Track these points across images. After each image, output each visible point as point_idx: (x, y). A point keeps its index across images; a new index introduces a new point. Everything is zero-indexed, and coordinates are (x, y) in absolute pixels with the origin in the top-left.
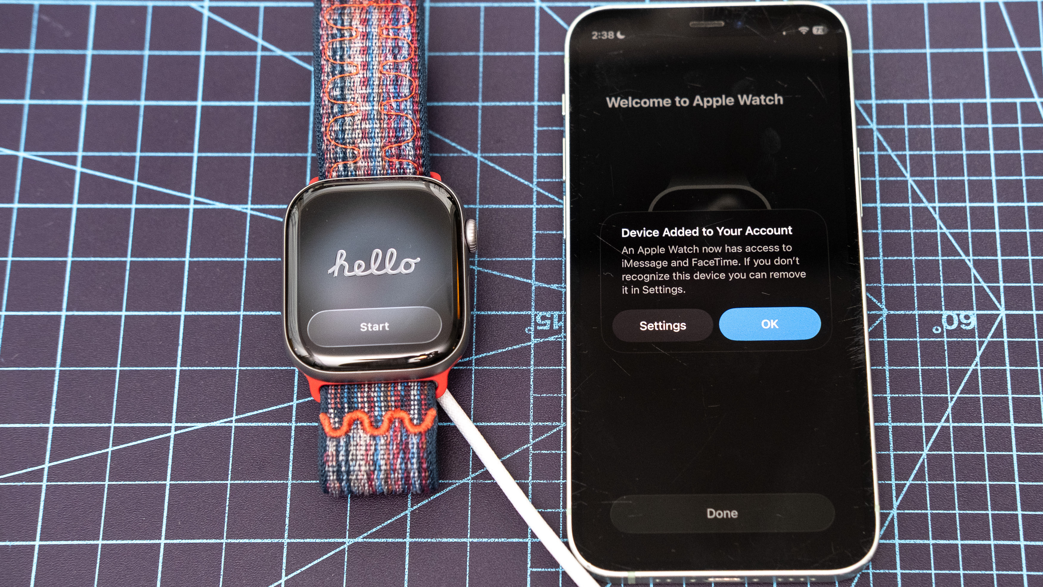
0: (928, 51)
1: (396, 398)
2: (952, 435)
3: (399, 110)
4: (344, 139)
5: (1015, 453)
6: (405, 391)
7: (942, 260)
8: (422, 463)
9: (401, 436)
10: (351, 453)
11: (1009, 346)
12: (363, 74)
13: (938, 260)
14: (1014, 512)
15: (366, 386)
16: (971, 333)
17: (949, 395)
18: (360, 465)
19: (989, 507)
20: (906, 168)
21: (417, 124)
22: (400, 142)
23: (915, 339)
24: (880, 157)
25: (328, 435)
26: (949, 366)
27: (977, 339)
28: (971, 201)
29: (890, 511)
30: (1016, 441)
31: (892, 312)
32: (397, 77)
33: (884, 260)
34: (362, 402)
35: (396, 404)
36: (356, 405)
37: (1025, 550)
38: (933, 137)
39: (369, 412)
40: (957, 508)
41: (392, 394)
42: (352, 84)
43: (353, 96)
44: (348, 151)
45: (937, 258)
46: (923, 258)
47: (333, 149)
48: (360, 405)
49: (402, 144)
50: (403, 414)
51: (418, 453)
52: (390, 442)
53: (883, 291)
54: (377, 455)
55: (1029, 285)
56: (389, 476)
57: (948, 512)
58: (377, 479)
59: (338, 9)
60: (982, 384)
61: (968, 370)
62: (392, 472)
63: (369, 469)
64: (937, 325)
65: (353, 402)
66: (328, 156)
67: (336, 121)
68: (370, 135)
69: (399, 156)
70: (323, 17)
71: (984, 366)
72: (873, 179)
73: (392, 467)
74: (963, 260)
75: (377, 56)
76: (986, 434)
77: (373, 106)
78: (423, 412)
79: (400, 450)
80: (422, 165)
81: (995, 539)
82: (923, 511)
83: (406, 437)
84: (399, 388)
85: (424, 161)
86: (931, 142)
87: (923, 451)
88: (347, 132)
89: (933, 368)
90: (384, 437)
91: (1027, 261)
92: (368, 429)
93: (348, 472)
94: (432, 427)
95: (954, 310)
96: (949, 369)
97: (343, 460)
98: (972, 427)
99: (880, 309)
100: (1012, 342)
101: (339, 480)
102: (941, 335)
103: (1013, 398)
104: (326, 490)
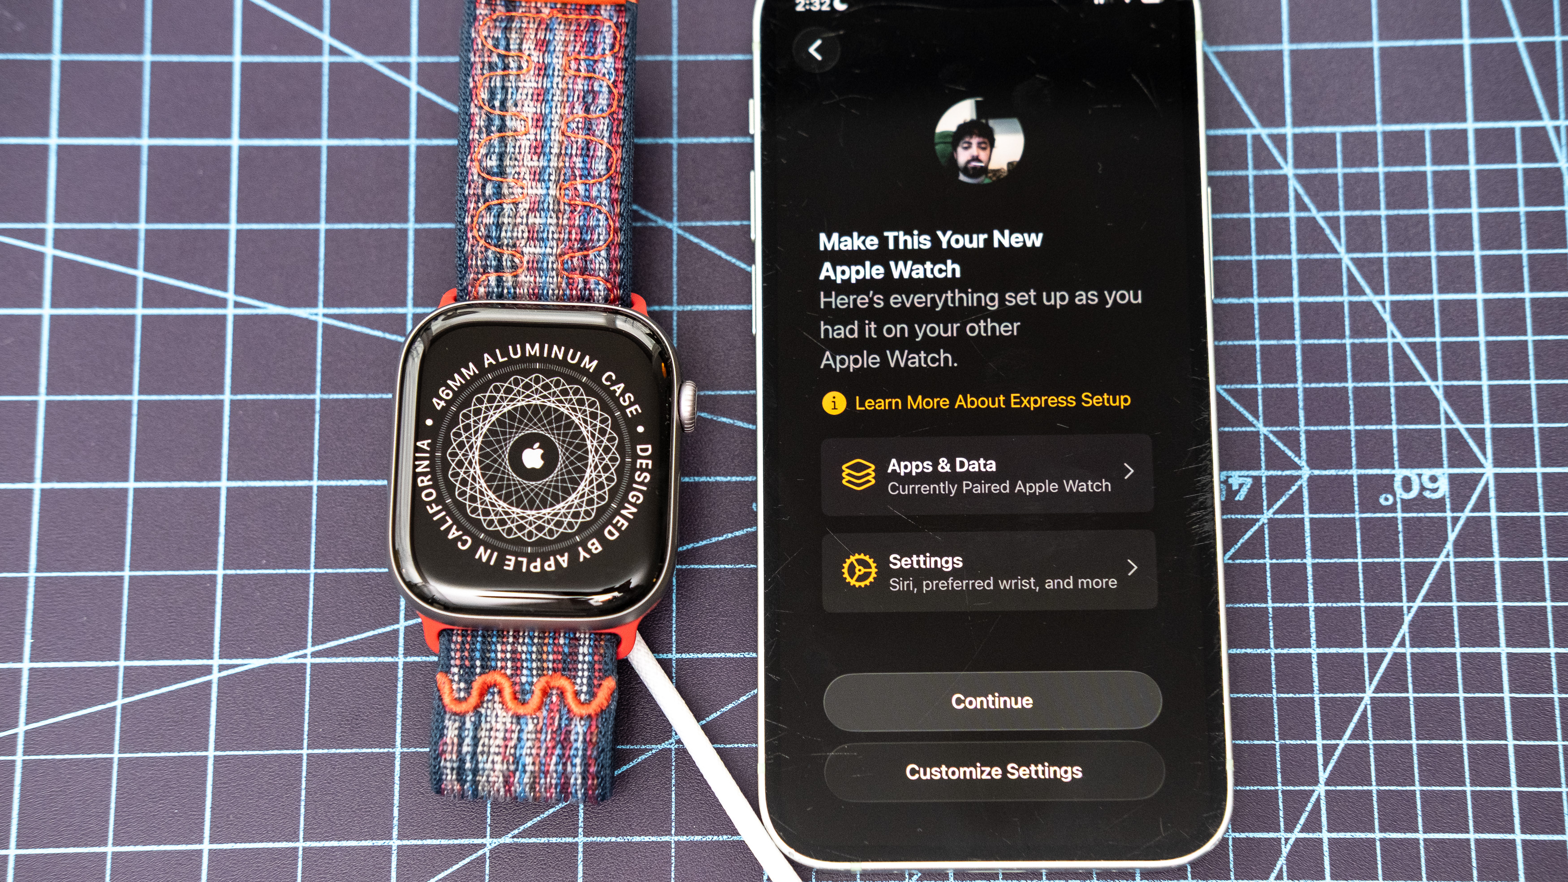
0: (1376, 44)
1: (555, 657)
2: (1409, 668)
3: (588, 197)
4: (499, 238)
5: (1507, 695)
6: (570, 646)
7: (1396, 388)
8: (589, 765)
9: (560, 719)
10: (481, 742)
11: (1498, 525)
12: (536, 134)
13: (1388, 388)
14: (1506, 789)
15: (511, 633)
16: (1439, 505)
17: (1405, 604)
18: (493, 762)
19: (1467, 781)
20: (1339, 239)
21: (614, 222)
22: (587, 249)
23: (1352, 515)
24: (1299, 220)
25: (447, 709)
26: (1405, 557)
27: (1449, 514)
28: (1441, 290)
29: (1315, 788)
30: (1510, 675)
31: (1317, 472)
32: (588, 143)
33: (1305, 390)
34: (502, 660)
35: (555, 665)
36: (493, 664)
37: (1524, 848)
38: (1382, 187)
39: (512, 675)
40: (1417, 783)
41: (550, 649)
42: (517, 150)
43: (517, 169)
44: (505, 257)
45: (1386, 384)
46: (1366, 384)
47: (482, 252)
48: (499, 664)
49: (590, 252)
50: (564, 683)
51: (585, 750)
52: (542, 729)
53: (1303, 438)
54: (522, 748)
55: (1530, 425)
56: (537, 780)
57: (1404, 789)
59: (501, 20)
60: (1456, 584)
61: (1434, 563)
62: (542, 775)
63: (508, 769)
64: (1387, 492)
65: (489, 659)
66: (474, 262)
67: (489, 209)
68: (541, 235)
69: (584, 271)
70: (477, 32)
71: (1459, 557)
72: (1287, 257)
74: (1428, 387)
75: (559, 105)
76: (1462, 664)
77: (548, 188)
78: (596, 682)
79: (558, 742)
80: (620, 286)
81: (1476, 831)
82: (1365, 788)
83: (567, 722)
84: (562, 641)
85: (622, 280)
86: (1379, 196)
87: (1365, 692)
88: (504, 228)
89: (1380, 560)
90: (533, 719)
91: (1529, 387)
92: (510, 704)
93: (475, 771)
94: (608, 707)
95: (1413, 467)
96: (1406, 563)
97: (468, 752)
98: (1441, 654)
99: (1298, 468)
100: (1504, 517)
101: (461, 781)
102: (1393, 508)
103: (1505, 608)
104: (439, 793)
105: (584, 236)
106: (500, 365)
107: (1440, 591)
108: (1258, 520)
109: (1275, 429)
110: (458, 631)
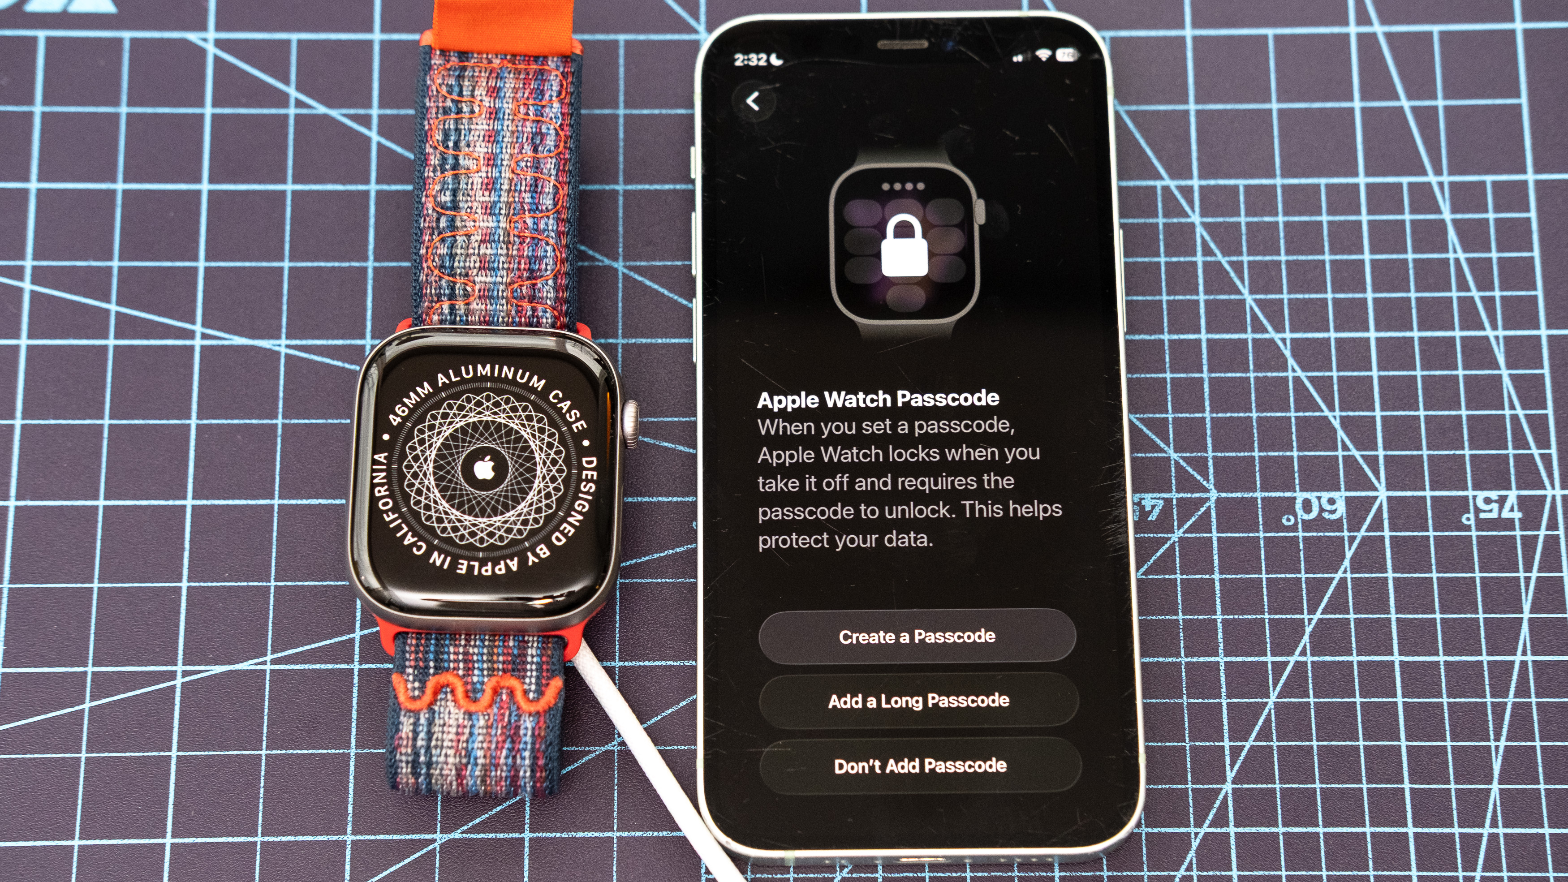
0: (1275, 106)
1: (505, 658)
2: (1310, 675)
3: (536, 230)
4: (452, 268)
5: (1400, 700)
6: (519, 648)
7: (1296, 418)
8: (538, 758)
9: (510, 715)
10: (435, 737)
11: (1391, 544)
12: (487, 172)
13: (1290, 418)
14: (1399, 786)
15: (463, 637)
16: (1337, 525)
17: (1305, 616)
18: (446, 756)
19: (1364, 779)
20: (1243, 282)
21: (561, 253)
22: (535, 278)
23: (1257, 534)
24: (1206, 264)
25: (402, 707)
26: (1306, 573)
27: (1346, 534)
28: (1337, 330)
29: (1222, 786)
30: (1402, 682)
31: (1224, 495)
32: (536, 180)
33: (1212, 419)
34: (455, 661)
35: (505, 666)
36: (446, 665)
37: (1415, 840)
38: (1282, 235)
39: (464, 675)
40: (1317, 781)
41: (500, 651)
42: (470, 186)
43: (470, 204)
44: (458, 286)
45: (1288, 414)
46: (1269, 414)
47: (436, 282)
48: (452, 665)
49: (538, 281)
50: (514, 683)
51: (533, 743)
52: (492, 724)
53: (1211, 463)
54: (473, 742)
55: (1420, 453)
56: (488, 773)
57: (1305, 786)
58: (471, 776)
59: (455, 70)
60: (1353, 599)
61: (1333, 579)
62: (493, 768)
63: (460, 762)
64: (1289, 513)
65: (442, 660)
66: (428, 291)
67: (443, 240)
68: (491, 265)
69: (532, 299)
70: (433, 80)
71: (1356, 573)
72: (1195, 298)
73: (493, 761)
74: (1326, 418)
75: (509, 146)
76: (1359, 672)
77: (499, 222)
78: (544, 682)
79: (508, 737)
80: (566, 314)
81: (1372, 825)
82: (1270, 786)
83: (516, 718)
84: (511, 643)
85: (568, 308)
86: (1279, 243)
87: (1269, 697)
88: (457, 258)
89: (1283, 576)
90: (484, 715)
91: (1418, 417)
92: (462, 702)
93: (429, 764)
94: (555, 704)
95: (1312, 491)
96: (1306, 578)
97: (422, 746)
98: (1339, 662)
99: (1207, 491)
100: (1397, 537)
101: (416, 774)
102: (1294, 528)
103: (1398, 619)
104: (395, 786)
105: (532, 266)
106: (452, 384)
107: (1338, 604)
108: (1169, 539)
109: (1185, 455)
110: (413, 633)
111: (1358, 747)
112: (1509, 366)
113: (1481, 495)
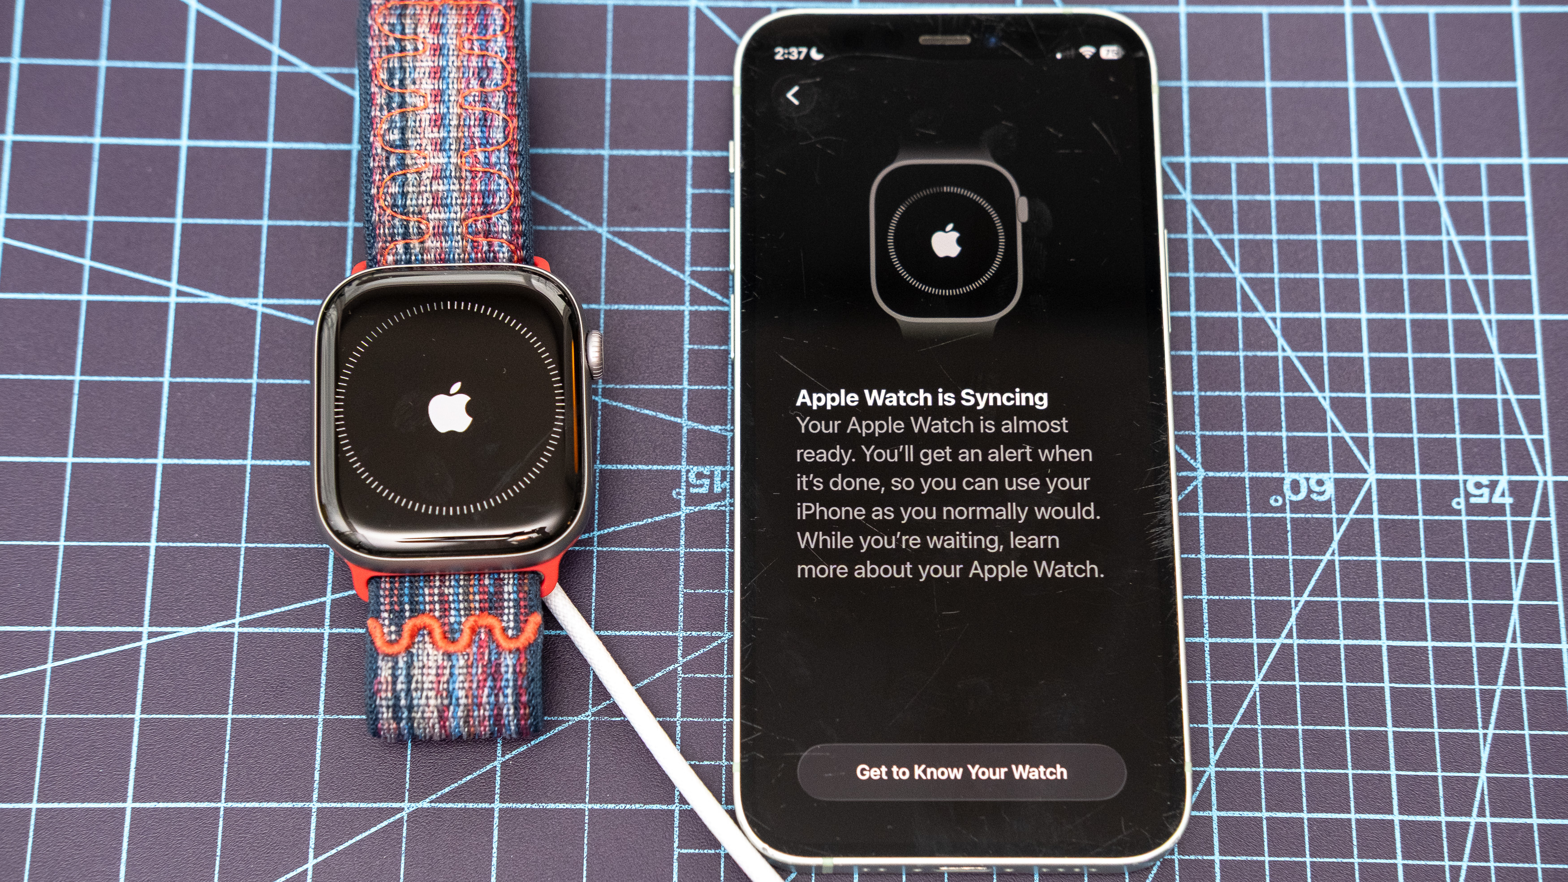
0: (1268, 84)
1: (482, 597)
2: (1296, 657)
3: (488, 164)
4: (404, 206)
5: (1387, 685)
6: (495, 586)
7: (1286, 398)
8: (521, 695)
9: (490, 654)
10: (415, 679)
11: (1380, 527)
12: (435, 108)
13: (1279, 398)
14: (1385, 772)
15: (437, 578)
16: (1325, 507)
17: (1293, 599)
18: (427, 698)
19: (1350, 764)
20: (1233, 259)
21: (514, 186)
22: (490, 213)
23: (1244, 515)
24: (1196, 241)
25: (379, 651)
26: (1294, 554)
27: (1334, 516)
28: (1328, 310)
29: (1206, 769)
30: (1390, 667)
31: (1211, 474)
32: (485, 114)
33: (1201, 397)
34: (431, 603)
35: (482, 605)
36: (422, 607)
37: (1401, 828)
38: (1274, 214)
39: (441, 616)
40: (1302, 766)
41: (476, 590)
42: (418, 124)
43: (419, 141)
44: (411, 224)
45: (1277, 394)
46: (1258, 394)
47: (389, 221)
48: (428, 607)
49: (493, 215)
50: (491, 621)
51: (515, 680)
52: (472, 663)
53: (1198, 442)
54: (454, 682)
55: (1410, 435)
56: (471, 714)
57: (1290, 771)
58: (453, 717)
59: (396, 9)
60: (1341, 581)
61: (1321, 561)
62: (475, 708)
63: (442, 703)
64: (1276, 494)
65: (417, 602)
66: (382, 231)
67: (394, 179)
68: (444, 201)
69: (487, 234)
70: (374, 20)
71: (1344, 555)
72: (1184, 275)
73: (475, 700)
74: (1316, 398)
75: (455, 81)
76: (1346, 655)
77: (449, 157)
78: (522, 618)
79: (489, 675)
80: (523, 248)
81: (1357, 812)
82: (1254, 770)
83: (496, 656)
84: (487, 582)
85: (524, 242)
86: (1271, 222)
87: (1254, 680)
88: (409, 196)
89: (1270, 557)
90: (464, 655)
91: (1409, 400)
92: (440, 643)
93: (410, 708)
94: (535, 640)
95: (1301, 471)
96: (1294, 560)
97: (402, 690)
98: (1326, 646)
99: (1195, 469)
100: (1386, 520)
101: (397, 719)
102: (1282, 509)
103: (1386, 603)
104: (376, 733)
105: (486, 200)
107: (1325, 586)
110: (386, 577)
111: (1344, 732)
112: (1502, 350)
113: (1472, 479)
